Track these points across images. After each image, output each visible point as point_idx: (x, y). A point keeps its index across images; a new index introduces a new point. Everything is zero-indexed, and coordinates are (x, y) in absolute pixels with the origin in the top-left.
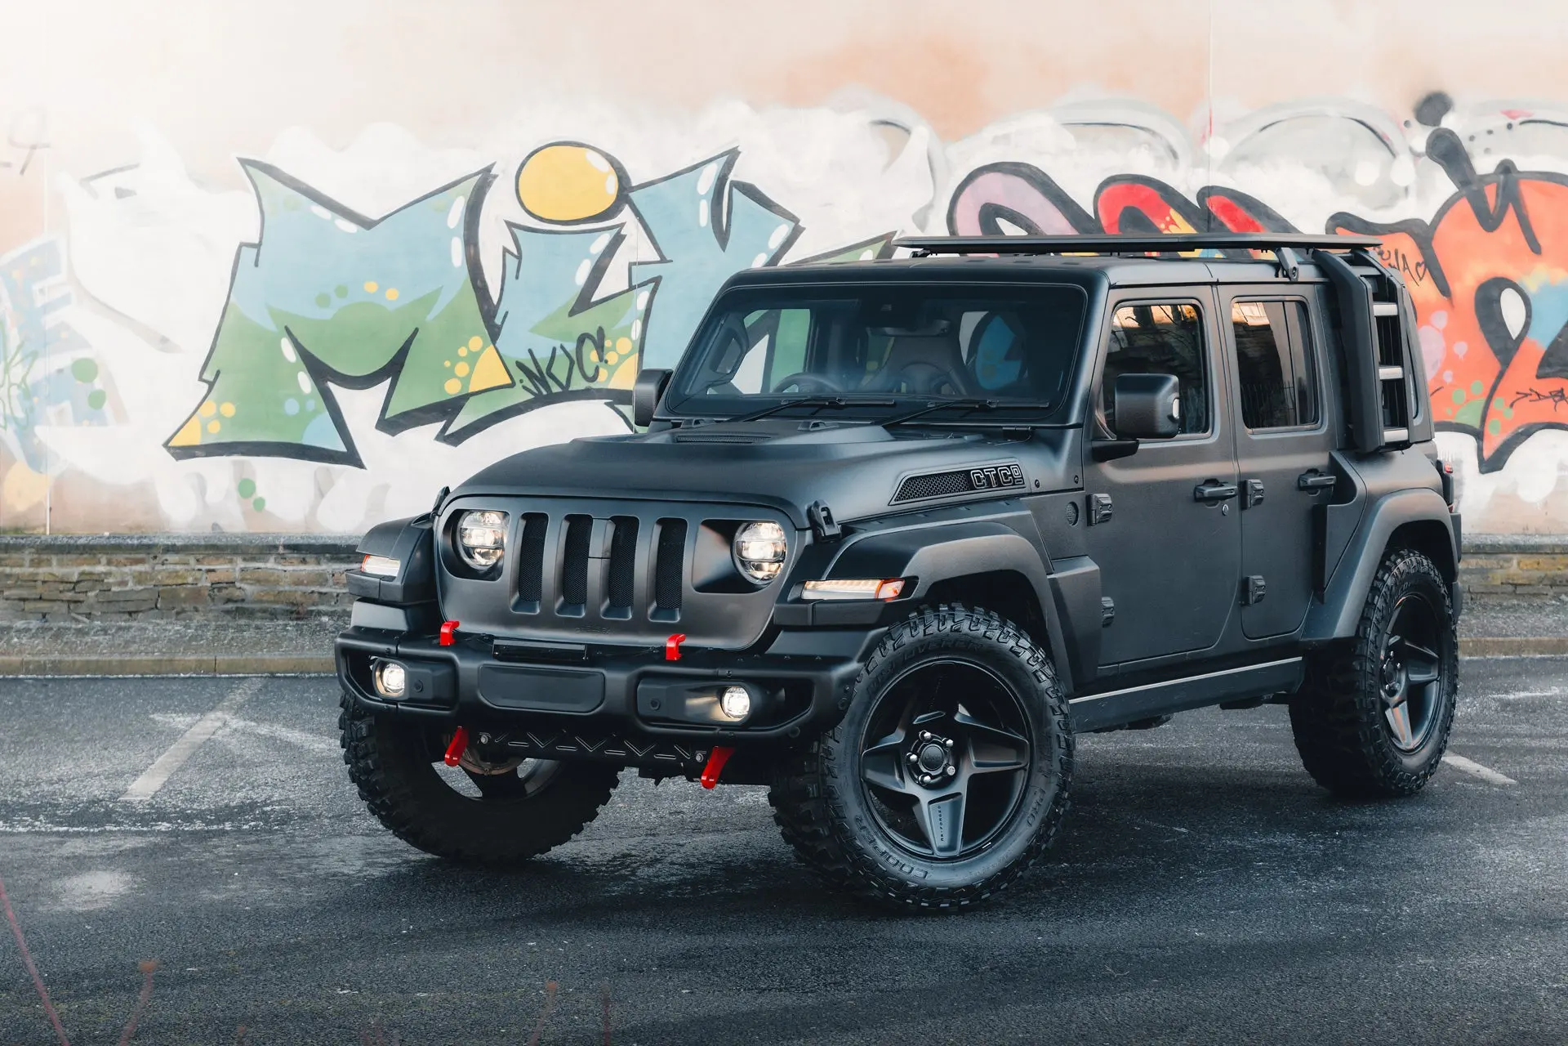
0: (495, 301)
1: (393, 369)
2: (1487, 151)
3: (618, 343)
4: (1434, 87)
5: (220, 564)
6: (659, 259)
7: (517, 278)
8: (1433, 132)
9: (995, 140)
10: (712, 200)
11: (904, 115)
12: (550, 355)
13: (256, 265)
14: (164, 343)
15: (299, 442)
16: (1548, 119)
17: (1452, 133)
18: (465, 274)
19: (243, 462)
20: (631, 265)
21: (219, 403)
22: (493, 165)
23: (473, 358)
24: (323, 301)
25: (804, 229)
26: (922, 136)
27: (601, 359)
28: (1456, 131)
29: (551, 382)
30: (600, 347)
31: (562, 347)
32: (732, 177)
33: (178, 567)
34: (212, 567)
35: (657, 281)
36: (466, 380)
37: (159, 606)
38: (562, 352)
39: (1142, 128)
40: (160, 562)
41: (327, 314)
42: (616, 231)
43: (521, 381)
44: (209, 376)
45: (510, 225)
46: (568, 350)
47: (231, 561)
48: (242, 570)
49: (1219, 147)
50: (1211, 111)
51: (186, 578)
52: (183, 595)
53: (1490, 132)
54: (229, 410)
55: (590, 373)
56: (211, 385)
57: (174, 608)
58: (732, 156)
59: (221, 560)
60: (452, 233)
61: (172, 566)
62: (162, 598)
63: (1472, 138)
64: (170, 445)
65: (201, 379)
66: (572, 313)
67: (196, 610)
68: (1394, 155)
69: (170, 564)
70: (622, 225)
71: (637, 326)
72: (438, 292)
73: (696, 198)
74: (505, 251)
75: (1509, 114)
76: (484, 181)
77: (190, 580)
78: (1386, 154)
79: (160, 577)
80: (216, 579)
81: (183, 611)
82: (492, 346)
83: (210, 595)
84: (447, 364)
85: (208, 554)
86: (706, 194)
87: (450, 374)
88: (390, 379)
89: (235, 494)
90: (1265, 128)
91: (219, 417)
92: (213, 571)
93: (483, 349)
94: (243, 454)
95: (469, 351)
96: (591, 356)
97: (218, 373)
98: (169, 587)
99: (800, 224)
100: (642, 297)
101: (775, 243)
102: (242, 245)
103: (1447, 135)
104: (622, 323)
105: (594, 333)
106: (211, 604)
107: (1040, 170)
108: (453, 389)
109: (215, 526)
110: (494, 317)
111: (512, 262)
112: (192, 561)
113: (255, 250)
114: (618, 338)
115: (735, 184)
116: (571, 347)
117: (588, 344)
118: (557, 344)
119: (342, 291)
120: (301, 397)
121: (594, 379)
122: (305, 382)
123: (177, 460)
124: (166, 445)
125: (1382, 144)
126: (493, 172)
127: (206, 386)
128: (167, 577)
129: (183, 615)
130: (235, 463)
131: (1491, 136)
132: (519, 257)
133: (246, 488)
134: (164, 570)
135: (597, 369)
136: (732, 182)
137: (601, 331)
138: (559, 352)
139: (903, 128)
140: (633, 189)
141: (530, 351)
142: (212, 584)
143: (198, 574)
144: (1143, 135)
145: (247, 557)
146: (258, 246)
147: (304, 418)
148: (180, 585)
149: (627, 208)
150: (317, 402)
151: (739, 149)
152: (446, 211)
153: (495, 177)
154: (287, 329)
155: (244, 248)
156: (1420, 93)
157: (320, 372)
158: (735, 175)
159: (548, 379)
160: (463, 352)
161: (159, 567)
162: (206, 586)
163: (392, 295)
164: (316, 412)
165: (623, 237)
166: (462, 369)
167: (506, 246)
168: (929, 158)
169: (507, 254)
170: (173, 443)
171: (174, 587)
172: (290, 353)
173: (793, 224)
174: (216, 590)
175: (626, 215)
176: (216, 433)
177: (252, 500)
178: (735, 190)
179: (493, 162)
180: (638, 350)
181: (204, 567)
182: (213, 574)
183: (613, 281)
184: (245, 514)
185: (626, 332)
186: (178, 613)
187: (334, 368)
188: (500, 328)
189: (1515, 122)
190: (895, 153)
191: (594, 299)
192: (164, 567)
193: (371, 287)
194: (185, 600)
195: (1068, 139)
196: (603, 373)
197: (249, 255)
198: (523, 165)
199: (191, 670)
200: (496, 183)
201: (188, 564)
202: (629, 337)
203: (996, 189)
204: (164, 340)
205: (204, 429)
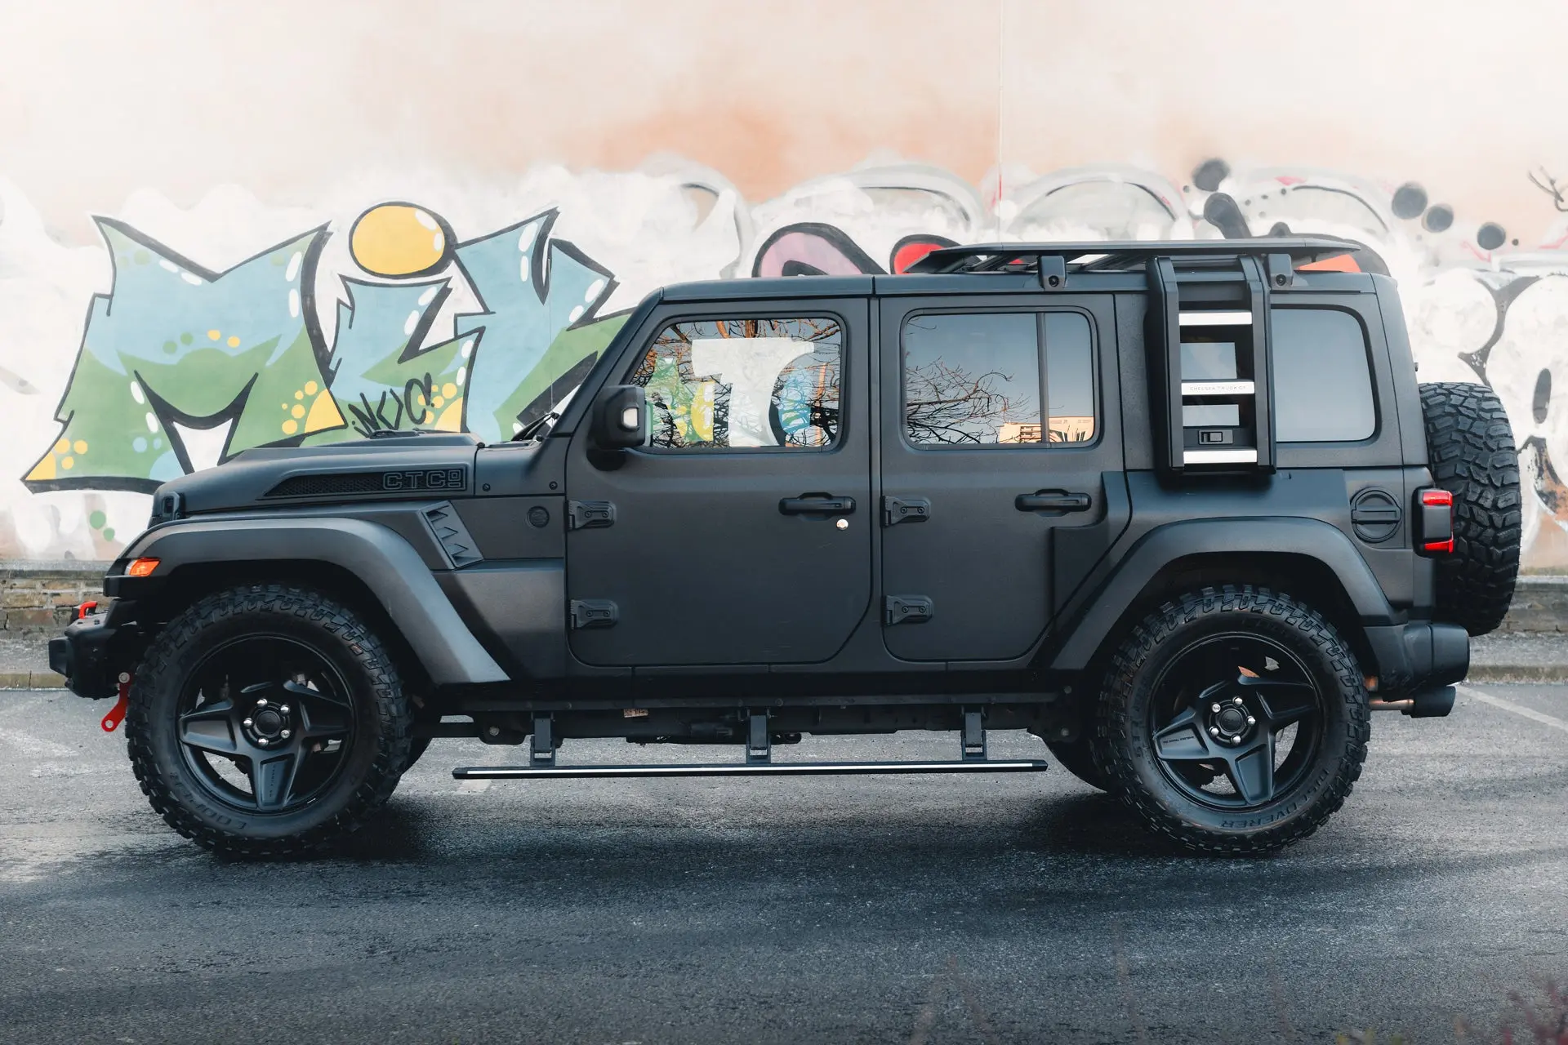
0: (330, 348)
1: (235, 410)
2: (1262, 214)
3: (443, 389)
4: (1212, 155)
5: (65, 588)
6: (482, 311)
7: (350, 327)
8: (1211, 197)
9: (798, 203)
10: (533, 257)
11: (712, 179)
12: (379, 399)
13: (108, 314)
14: (23, 385)
15: (147, 478)
16: (1320, 185)
17: (1228, 197)
18: (302, 324)
19: (94, 496)
20: (456, 316)
21: (72, 440)
22: (329, 223)
23: (309, 401)
24: (170, 347)
25: (619, 283)
26: (729, 197)
27: (428, 402)
28: (1232, 195)
29: (380, 423)
30: (427, 393)
31: (392, 392)
32: (551, 236)
33: (26, 591)
34: (56, 592)
35: (481, 331)
36: (302, 422)
37: (7, 626)
38: (392, 396)
39: (936, 192)
40: (9, 586)
41: (172, 360)
42: (443, 283)
43: (354, 423)
44: (64, 416)
45: (344, 279)
46: (397, 394)
47: (74, 586)
48: (85, 594)
49: (1008, 210)
50: (1000, 177)
51: (32, 601)
52: (29, 617)
53: (1265, 197)
54: (82, 447)
55: (418, 416)
56: (66, 424)
57: (21, 629)
58: (551, 216)
59: (65, 585)
60: (290, 286)
61: (19, 591)
62: (10, 620)
63: (1248, 203)
64: (28, 478)
65: (56, 419)
66: (401, 360)
67: (42, 631)
68: (1173, 218)
69: (18, 588)
70: (448, 280)
71: (462, 372)
72: (278, 338)
73: (518, 255)
74: (339, 302)
75: (1284, 180)
76: (321, 237)
77: (36, 603)
78: (1166, 217)
79: (8, 600)
80: (61, 603)
81: (30, 632)
82: (326, 390)
83: (54, 617)
84: (285, 406)
85: (53, 579)
86: (527, 251)
87: (288, 415)
88: (231, 420)
89: (87, 526)
90: (1051, 192)
91: (73, 454)
92: (58, 594)
93: (318, 393)
94: (95, 488)
95: (305, 395)
96: (419, 400)
97: (72, 413)
98: (17, 609)
99: (615, 279)
100: (467, 346)
101: (591, 296)
102: (96, 296)
103: (1224, 199)
104: (449, 370)
105: (422, 379)
106: (56, 625)
107: (840, 231)
108: (289, 429)
109: (68, 554)
110: (329, 363)
111: (345, 313)
112: (38, 585)
113: (108, 301)
114: (444, 384)
115: (554, 242)
116: (400, 391)
117: (416, 389)
118: (387, 389)
119: (187, 339)
120: (150, 438)
121: (421, 421)
122: (153, 422)
123: (33, 493)
124: (23, 479)
125: (1164, 209)
126: (329, 229)
127: (61, 425)
128: (16, 600)
129: (30, 635)
130: (86, 496)
131: (1265, 201)
132: (352, 308)
133: (97, 519)
134: (12, 594)
135: (424, 412)
136: (551, 240)
137: (428, 377)
138: (389, 396)
139: (710, 191)
140: (459, 246)
141: (362, 396)
142: (57, 607)
143: (44, 598)
144: (937, 199)
145: (90, 582)
146: (110, 297)
147: (151, 455)
148: (28, 607)
149: (453, 264)
150: (163, 441)
151: (558, 210)
152: (285, 265)
153: (331, 234)
154: (136, 372)
155: (97, 299)
156: (1199, 160)
157: (167, 413)
158: (554, 234)
159: (378, 420)
160: (299, 395)
161: (7, 591)
162: (52, 609)
163: (234, 342)
164: (162, 451)
165: (450, 290)
166: (298, 411)
167: (339, 297)
168: (735, 219)
169: (341, 305)
170: (31, 477)
171: (22, 609)
172: (139, 396)
173: (608, 279)
174: (60, 613)
175: (452, 270)
176: (69, 468)
177: (103, 529)
178: (554, 248)
179: (329, 220)
180: (462, 395)
181: (49, 592)
182: (57, 597)
183: (440, 330)
184: (96, 544)
185: (452, 378)
186: (25, 634)
187: (181, 410)
188: (334, 373)
189: (1288, 188)
190: (703, 215)
191: (422, 347)
192: (13, 591)
193: (215, 335)
194: (31, 622)
195: (867, 202)
196: (430, 415)
197: (102, 304)
198: (356, 223)
199: (7, 684)
200: (331, 240)
201: (34, 588)
202: (455, 383)
203: (799, 248)
204: (23, 383)
205: (59, 464)
